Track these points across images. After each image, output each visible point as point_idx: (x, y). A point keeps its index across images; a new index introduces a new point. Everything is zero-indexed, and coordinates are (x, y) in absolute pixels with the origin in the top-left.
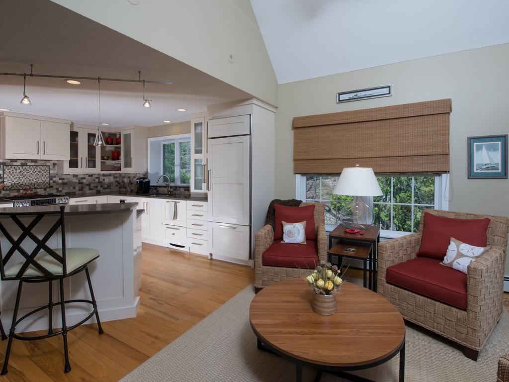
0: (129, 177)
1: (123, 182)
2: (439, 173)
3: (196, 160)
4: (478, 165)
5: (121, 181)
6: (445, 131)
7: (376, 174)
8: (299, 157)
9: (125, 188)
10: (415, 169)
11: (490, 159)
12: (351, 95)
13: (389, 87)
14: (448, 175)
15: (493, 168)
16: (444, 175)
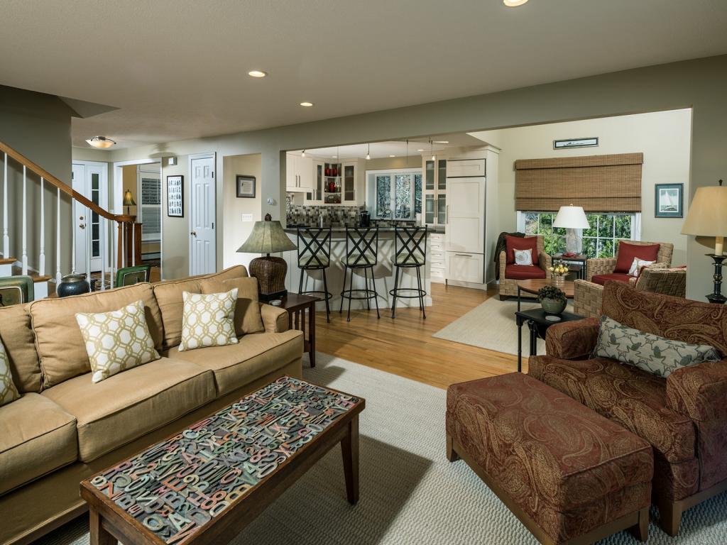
0: (343, 210)
1: (336, 215)
2: (633, 212)
3: (427, 196)
4: (662, 206)
5: (333, 214)
6: (638, 177)
7: (586, 212)
8: (520, 196)
9: (339, 221)
10: (616, 209)
11: (671, 202)
12: (566, 143)
13: (597, 139)
14: (640, 214)
15: (673, 209)
16: (637, 214)
